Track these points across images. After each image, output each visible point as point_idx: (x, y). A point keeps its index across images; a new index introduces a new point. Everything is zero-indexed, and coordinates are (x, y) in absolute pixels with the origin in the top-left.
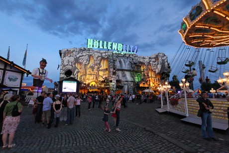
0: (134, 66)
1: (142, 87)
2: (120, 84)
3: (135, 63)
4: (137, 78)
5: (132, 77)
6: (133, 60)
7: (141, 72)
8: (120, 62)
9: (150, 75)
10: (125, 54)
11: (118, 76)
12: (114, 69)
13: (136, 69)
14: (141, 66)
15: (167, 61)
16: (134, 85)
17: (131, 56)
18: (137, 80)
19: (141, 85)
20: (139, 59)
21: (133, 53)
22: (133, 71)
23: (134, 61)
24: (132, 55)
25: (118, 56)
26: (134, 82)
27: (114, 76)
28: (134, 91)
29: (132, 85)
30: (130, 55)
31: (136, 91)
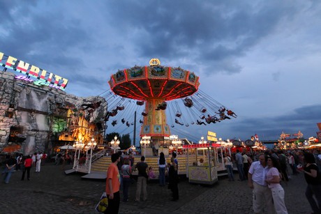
0: (54, 107)
1: (62, 141)
2: (18, 135)
3: (58, 104)
4: (56, 126)
5: (48, 124)
6: (55, 97)
7: (66, 118)
8: (29, 96)
9: (80, 124)
10: (43, 86)
11: (18, 120)
12: (11, 106)
13: (58, 113)
14: (67, 110)
15: (107, 109)
16: (48, 136)
17: (53, 91)
18: (56, 130)
19: (62, 138)
20: (67, 98)
21: (57, 87)
22: (52, 115)
23: (58, 99)
24: (57, 90)
25: (27, 85)
26: (50, 132)
27: (6, 119)
28: (46, 146)
29: (45, 136)
30: (51, 89)
31: (50, 146)
